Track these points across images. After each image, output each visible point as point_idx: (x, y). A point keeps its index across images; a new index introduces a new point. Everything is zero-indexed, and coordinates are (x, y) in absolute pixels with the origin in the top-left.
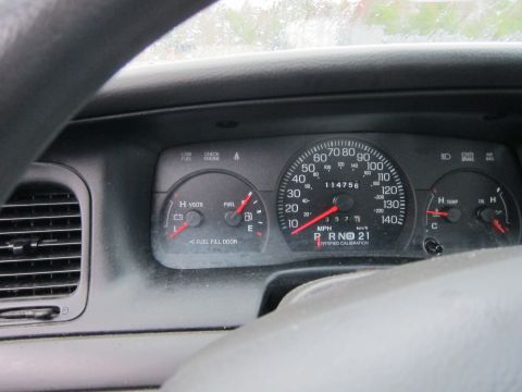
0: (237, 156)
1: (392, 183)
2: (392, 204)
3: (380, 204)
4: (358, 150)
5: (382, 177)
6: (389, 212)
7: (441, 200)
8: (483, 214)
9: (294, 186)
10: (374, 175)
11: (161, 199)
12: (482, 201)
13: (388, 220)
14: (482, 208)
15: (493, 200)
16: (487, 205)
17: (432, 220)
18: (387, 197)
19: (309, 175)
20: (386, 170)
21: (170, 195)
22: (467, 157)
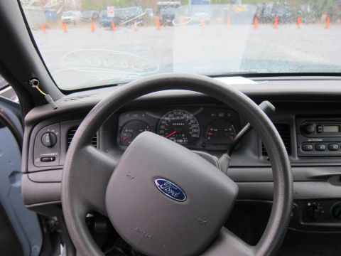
0: (143, 115)
1: (195, 123)
2: (195, 130)
3: (191, 130)
4: (184, 113)
5: (192, 121)
6: (194, 133)
7: (212, 129)
8: (226, 134)
9: (162, 124)
10: (189, 121)
11: (119, 129)
12: (226, 130)
13: (194, 136)
14: (226, 132)
15: (230, 129)
16: (228, 131)
17: (208, 136)
18: (194, 128)
19: (167, 121)
20: (193, 119)
21: (122, 128)
22: (221, 115)
